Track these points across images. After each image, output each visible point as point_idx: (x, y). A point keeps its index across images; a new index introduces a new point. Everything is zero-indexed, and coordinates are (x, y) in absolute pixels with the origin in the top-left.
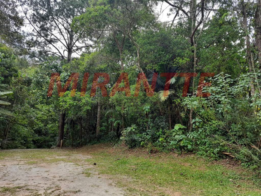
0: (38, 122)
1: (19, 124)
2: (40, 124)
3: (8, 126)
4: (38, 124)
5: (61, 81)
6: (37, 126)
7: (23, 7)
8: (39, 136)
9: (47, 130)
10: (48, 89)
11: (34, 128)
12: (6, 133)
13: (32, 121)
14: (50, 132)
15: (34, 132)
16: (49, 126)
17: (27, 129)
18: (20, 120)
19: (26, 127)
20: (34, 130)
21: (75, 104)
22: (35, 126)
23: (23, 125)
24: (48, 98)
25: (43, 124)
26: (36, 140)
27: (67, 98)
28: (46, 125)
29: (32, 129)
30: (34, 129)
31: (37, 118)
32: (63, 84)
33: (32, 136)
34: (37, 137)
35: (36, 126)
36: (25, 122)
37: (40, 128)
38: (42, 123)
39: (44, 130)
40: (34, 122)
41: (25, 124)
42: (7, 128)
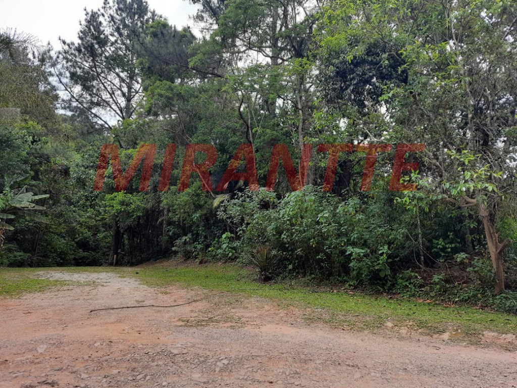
0: (82, 230)
1: (52, 232)
2: (86, 233)
3: (37, 236)
4: (82, 233)
5: (109, 177)
6: (81, 235)
7: (56, 69)
8: (84, 252)
9: (97, 243)
10: (92, 188)
11: (77, 238)
12: (35, 246)
13: (72, 228)
14: (103, 244)
15: (75, 245)
16: (101, 235)
17: (65, 240)
18: (54, 227)
19: (64, 237)
20: (77, 243)
21: (123, 209)
22: (77, 236)
23: (58, 235)
24: (92, 200)
25: (90, 233)
26: (80, 259)
27: (114, 202)
28: (96, 234)
29: (73, 240)
30: (76, 240)
31: (81, 224)
32: (111, 181)
33: (73, 252)
34: (81, 253)
35: (79, 235)
36: (63, 229)
37: (86, 238)
38: (89, 231)
39: (93, 242)
40: (76, 229)
41: (61, 233)
42: (36, 239)
